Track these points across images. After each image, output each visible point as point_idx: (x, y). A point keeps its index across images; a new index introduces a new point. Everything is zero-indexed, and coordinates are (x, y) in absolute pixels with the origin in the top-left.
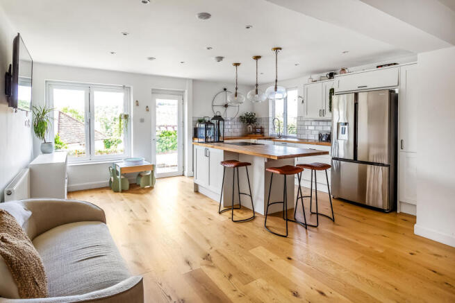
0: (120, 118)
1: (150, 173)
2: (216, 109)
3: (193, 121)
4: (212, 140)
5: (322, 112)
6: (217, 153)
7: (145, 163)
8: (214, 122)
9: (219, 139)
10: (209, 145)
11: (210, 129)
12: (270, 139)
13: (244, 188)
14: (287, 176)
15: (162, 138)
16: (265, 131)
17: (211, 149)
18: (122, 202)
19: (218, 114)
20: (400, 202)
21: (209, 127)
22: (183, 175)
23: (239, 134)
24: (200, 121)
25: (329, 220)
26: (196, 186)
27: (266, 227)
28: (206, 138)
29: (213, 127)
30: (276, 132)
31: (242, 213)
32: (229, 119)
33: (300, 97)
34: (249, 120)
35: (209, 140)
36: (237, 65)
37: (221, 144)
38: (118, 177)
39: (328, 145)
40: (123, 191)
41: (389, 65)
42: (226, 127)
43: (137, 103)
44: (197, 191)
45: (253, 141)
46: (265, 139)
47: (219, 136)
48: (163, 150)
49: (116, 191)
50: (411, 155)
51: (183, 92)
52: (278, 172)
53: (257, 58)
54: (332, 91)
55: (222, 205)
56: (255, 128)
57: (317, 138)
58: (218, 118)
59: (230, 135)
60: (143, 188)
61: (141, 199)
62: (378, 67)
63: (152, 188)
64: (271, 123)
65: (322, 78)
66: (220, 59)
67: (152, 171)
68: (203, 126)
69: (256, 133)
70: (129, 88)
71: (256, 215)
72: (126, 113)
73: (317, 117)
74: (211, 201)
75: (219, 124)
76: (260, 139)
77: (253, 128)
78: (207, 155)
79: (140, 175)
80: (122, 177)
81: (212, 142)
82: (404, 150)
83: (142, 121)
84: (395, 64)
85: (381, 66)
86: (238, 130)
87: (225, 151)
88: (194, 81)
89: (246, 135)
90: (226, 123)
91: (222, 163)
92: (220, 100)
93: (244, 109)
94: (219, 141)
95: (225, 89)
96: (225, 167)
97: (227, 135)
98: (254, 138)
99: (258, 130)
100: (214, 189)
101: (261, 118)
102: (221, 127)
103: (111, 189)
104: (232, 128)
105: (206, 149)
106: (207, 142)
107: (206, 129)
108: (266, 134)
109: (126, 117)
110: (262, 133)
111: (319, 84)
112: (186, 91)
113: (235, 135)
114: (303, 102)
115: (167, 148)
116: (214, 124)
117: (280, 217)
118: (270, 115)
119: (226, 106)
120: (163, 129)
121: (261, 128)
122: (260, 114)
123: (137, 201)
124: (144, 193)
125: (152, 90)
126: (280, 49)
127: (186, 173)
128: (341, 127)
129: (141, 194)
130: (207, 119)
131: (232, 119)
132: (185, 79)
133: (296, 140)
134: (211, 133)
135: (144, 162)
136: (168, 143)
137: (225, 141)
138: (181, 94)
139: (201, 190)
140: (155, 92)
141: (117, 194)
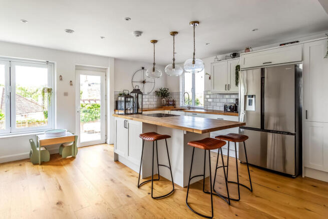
0: (43, 92)
1: (72, 144)
2: (135, 84)
3: (115, 95)
4: (132, 112)
5: (228, 87)
6: (136, 125)
7: (68, 134)
8: (134, 95)
9: (138, 111)
10: (129, 117)
11: (130, 101)
12: (181, 110)
13: (163, 160)
14: (211, 151)
15: (92, 109)
16: (177, 103)
17: (130, 122)
18: (39, 176)
19: (137, 88)
20: (305, 167)
21: (129, 99)
22: (106, 143)
23: (155, 106)
24: (121, 95)
25: (248, 190)
26: (116, 156)
27: (188, 204)
28: (126, 110)
29: (132, 99)
30: (186, 105)
31: (161, 186)
32: (146, 93)
33: (206, 74)
34: (163, 94)
35: (129, 112)
36: (154, 42)
37: (140, 115)
38: (38, 149)
39: (236, 115)
40: (43, 163)
41: (292, 43)
42: (144, 100)
43: (61, 78)
44: (117, 161)
45: (166, 112)
46: (177, 110)
47: (138, 108)
48: (92, 119)
49: (35, 164)
50: (315, 124)
51: (106, 69)
52: (202, 147)
53: (174, 33)
54: (238, 68)
55: (141, 178)
56: (168, 101)
57: (222, 109)
58: (137, 91)
59: (147, 107)
60: (65, 159)
61: (59, 172)
62: (281, 45)
63: (74, 158)
64: (181, 97)
65: (227, 58)
66: (139, 33)
67: (74, 142)
68: (123, 99)
69: (168, 105)
70: (53, 63)
71: (175, 188)
72: (49, 88)
73: (223, 91)
74: (131, 171)
75: (137, 97)
76: (173, 110)
77: (166, 101)
78: (126, 126)
79: (62, 146)
80: (42, 149)
81: (131, 114)
82: (309, 119)
83: (66, 94)
84: (298, 42)
85: (284, 44)
86: (154, 103)
87: (143, 123)
88: (116, 60)
89: (161, 106)
90: (144, 96)
91: (141, 135)
92: (139, 77)
93: (159, 85)
94: (138, 113)
95: (143, 68)
96: (144, 141)
97: (145, 107)
98: (167, 109)
99: (171, 103)
100: (134, 160)
101: (173, 93)
102: (140, 100)
103: (30, 162)
104: (149, 100)
105: (125, 122)
106: (126, 114)
107: (126, 102)
108: (177, 106)
109: (49, 90)
110: (174, 105)
111: (224, 63)
112: (109, 68)
113: (151, 107)
114: (210, 78)
115: (96, 118)
116: (133, 97)
117: (199, 189)
118: (181, 91)
119: (144, 82)
120: (93, 102)
121: (173, 101)
122: (172, 89)
123: (54, 175)
124: (64, 165)
125: (76, 66)
126: (198, 22)
127: (108, 141)
128: (248, 99)
129: (61, 165)
130: (127, 93)
131: (149, 93)
132: (108, 58)
133: (203, 111)
134: (130, 106)
135: (66, 133)
136: (97, 113)
137: (143, 112)
138: (104, 71)
139: (120, 160)
140: (79, 68)
141: (36, 166)
